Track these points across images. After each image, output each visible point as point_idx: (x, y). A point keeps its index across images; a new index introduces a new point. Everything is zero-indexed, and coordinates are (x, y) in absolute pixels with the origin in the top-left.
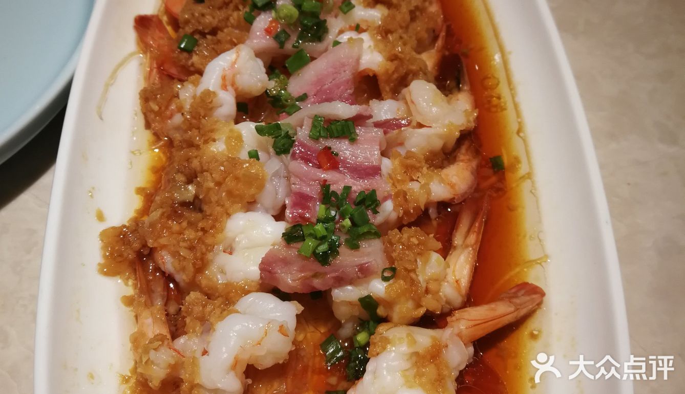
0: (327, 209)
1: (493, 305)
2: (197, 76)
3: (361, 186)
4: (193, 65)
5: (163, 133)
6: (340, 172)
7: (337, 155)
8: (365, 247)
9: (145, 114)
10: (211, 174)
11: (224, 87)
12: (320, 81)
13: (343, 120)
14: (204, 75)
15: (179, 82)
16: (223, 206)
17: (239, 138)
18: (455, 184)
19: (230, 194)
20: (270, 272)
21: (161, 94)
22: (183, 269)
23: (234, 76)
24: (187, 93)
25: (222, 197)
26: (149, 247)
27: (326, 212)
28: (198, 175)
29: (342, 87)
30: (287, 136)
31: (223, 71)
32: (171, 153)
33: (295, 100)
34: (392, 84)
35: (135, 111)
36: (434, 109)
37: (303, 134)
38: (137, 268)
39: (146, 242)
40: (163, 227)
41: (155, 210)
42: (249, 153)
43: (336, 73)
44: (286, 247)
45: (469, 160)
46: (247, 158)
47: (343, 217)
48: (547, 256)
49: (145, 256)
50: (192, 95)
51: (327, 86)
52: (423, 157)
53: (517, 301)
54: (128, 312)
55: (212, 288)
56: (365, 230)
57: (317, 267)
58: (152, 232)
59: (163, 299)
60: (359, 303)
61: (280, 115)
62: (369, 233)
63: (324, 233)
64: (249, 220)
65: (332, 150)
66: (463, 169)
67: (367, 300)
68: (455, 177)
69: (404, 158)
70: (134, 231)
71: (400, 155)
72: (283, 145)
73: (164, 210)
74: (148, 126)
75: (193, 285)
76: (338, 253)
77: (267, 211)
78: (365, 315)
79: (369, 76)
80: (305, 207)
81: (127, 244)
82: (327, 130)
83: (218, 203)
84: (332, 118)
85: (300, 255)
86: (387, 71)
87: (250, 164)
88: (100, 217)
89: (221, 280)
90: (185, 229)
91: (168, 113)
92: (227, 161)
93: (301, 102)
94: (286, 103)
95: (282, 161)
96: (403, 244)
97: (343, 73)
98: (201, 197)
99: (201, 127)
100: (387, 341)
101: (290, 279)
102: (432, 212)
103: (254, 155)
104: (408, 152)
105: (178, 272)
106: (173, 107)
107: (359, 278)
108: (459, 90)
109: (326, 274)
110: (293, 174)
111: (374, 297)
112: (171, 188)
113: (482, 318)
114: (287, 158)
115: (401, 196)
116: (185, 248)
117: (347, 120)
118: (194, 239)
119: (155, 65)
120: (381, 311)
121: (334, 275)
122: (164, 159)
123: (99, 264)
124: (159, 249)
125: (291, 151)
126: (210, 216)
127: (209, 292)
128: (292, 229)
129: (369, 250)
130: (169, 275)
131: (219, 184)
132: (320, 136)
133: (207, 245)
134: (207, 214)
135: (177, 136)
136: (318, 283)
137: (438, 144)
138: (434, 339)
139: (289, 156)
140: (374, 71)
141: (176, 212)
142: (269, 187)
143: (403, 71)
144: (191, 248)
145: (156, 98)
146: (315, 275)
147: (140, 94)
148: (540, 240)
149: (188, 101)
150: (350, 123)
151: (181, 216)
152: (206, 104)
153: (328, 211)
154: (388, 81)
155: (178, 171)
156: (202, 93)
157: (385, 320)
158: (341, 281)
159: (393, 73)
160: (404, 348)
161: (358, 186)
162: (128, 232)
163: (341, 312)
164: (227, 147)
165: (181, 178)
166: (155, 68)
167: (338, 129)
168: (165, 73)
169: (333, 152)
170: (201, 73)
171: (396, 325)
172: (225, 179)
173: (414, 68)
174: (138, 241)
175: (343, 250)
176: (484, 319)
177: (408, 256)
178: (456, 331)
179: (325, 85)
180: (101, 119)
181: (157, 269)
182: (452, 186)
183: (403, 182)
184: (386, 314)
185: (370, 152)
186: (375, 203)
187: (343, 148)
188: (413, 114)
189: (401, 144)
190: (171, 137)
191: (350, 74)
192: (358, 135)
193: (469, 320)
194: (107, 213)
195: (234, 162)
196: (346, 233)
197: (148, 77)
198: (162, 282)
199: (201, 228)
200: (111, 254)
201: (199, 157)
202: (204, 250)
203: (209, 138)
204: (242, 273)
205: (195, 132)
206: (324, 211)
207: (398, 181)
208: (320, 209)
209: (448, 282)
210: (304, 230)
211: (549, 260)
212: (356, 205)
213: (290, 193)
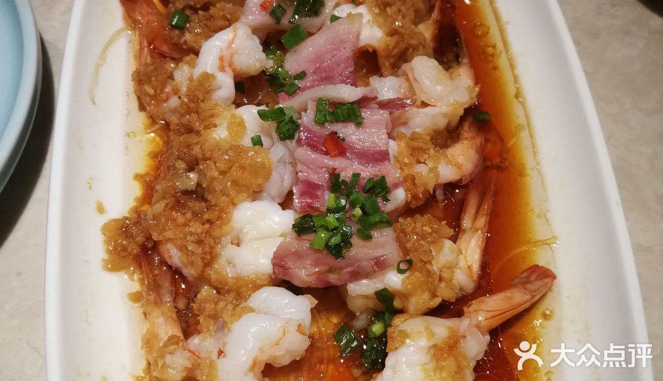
0: (337, 198)
1: (508, 294)
2: (192, 56)
3: (370, 172)
4: (185, 42)
5: (159, 116)
6: (348, 158)
7: (343, 140)
8: (378, 236)
9: (139, 98)
10: (215, 163)
11: (222, 69)
12: (318, 58)
13: (348, 103)
14: (200, 55)
15: (172, 61)
16: (228, 196)
17: (242, 124)
18: (461, 165)
19: (235, 183)
20: (282, 266)
21: (155, 77)
22: (192, 264)
23: (232, 56)
24: (183, 74)
25: (227, 187)
26: (153, 240)
27: (335, 201)
28: (200, 163)
29: (342, 65)
30: (292, 121)
31: (221, 51)
32: (169, 137)
33: (293, 79)
34: (392, 60)
35: (127, 92)
36: (439, 88)
37: (307, 119)
38: (143, 263)
39: (150, 235)
40: (168, 219)
41: (158, 201)
42: (252, 139)
43: (335, 50)
44: (297, 239)
45: (473, 138)
46: (251, 145)
47: (353, 205)
48: (554, 237)
49: (149, 249)
50: (188, 77)
51: (326, 64)
52: (429, 138)
53: (531, 287)
54: (136, 309)
55: (222, 282)
56: (377, 220)
57: (331, 261)
58: (157, 225)
59: (172, 295)
60: (374, 296)
61: (279, 94)
62: (381, 222)
63: (336, 224)
64: (256, 210)
65: (338, 135)
66: (468, 148)
67: (384, 293)
68: (461, 157)
69: (409, 139)
70: (137, 223)
71: (405, 136)
72: (288, 130)
73: (168, 201)
74: (142, 108)
75: (203, 279)
76: (351, 245)
77: (273, 199)
78: (380, 306)
79: (367, 51)
80: (314, 197)
81: (130, 237)
82: (333, 114)
83: (224, 193)
84: (336, 101)
85: (311, 248)
86: (387, 46)
87: (255, 152)
88: (101, 209)
89: (230, 273)
90: (190, 221)
91: (164, 96)
92: (231, 149)
93: (300, 81)
94: (284, 82)
95: (286, 146)
96: (417, 234)
97: (342, 50)
98: (204, 186)
99: (200, 111)
100: (405, 335)
101: (303, 274)
102: (439, 194)
103: (257, 142)
104: (414, 133)
105: (186, 266)
106: (168, 89)
107: (375, 271)
108: (459, 63)
109: (341, 268)
110: (300, 161)
111: (390, 290)
112: (172, 176)
113: (501, 308)
114: (292, 144)
115: (410, 181)
116: (193, 242)
117: (352, 103)
118: (202, 233)
119: (146, 44)
120: (397, 304)
121: (349, 269)
122: (161, 143)
123: (103, 260)
124: (164, 242)
125: (296, 137)
126: (215, 205)
127: (218, 286)
128: (302, 220)
129: (382, 240)
130: (176, 269)
131: (223, 173)
132: (326, 121)
133: (215, 238)
134: (212, 204)
135: (174, 119)
136: (333, 279)
137: (442, 123)
138: (450, 328)
139: (294, 142)
140: (374, 46)
141: (178, 201)
142: (275, 175)
143: (402, 46)
144: (199, 242)
145: (150, 81)
146: (331, 270)
147: (132, 76)
148: (547, 220)
149: (184, 83)
150: (356, 106)
151: (184, 206)
152: (204, 86)
153: (338, 201)
154: (388, 57)
155: (178, 158)
156: (200, 76)
157: (401, 311)
158: (357, 275)
159: (394, 48)
160: (423, 342)
161: (367, 172)
162: (130, 224)
163: (356, 305)
164: (230, 134)
165: (181, 165)
166: (146, 46)
167: (344, 112)
168: (157, 52)
169: (339, 137)
170: (197, 53)
171: (412, 316)
172: (230, 168)
173: (414, 42)
174: (142, 235)
175: (355, 240)
176: (502, 310)
177: (423, 247)
178: (474, 322)
179: (324, 62)
180: (94, 103)
181: (163, 262)
182: (459, 166)
183: (409, 165)
184: (402, 306)
185: (378, 136)
186: (386, 191)
187: (349, 132)
188: (417, 93)
189: (405, 124)
190: (167, 120)
191: (350, 51)
192: (364, 119)
193: (487, 311)
194: (107, 205)
195: (238, 150)
196: (357, 223)
197: (139, 56)
198: (169, 277)
199: (207, 219)
200: (115, 248)
201: (200, 144)
202: (212, 244)
203: (211, 123)
204: (252, 267)
205: (194, 117)
206: (334, 200)
207: (406, 164)
208: (329, 199)
209: (460, 268)
210: (315, 221)
211: (558, 242)
212: (365, 193)
213: (296, 180)
